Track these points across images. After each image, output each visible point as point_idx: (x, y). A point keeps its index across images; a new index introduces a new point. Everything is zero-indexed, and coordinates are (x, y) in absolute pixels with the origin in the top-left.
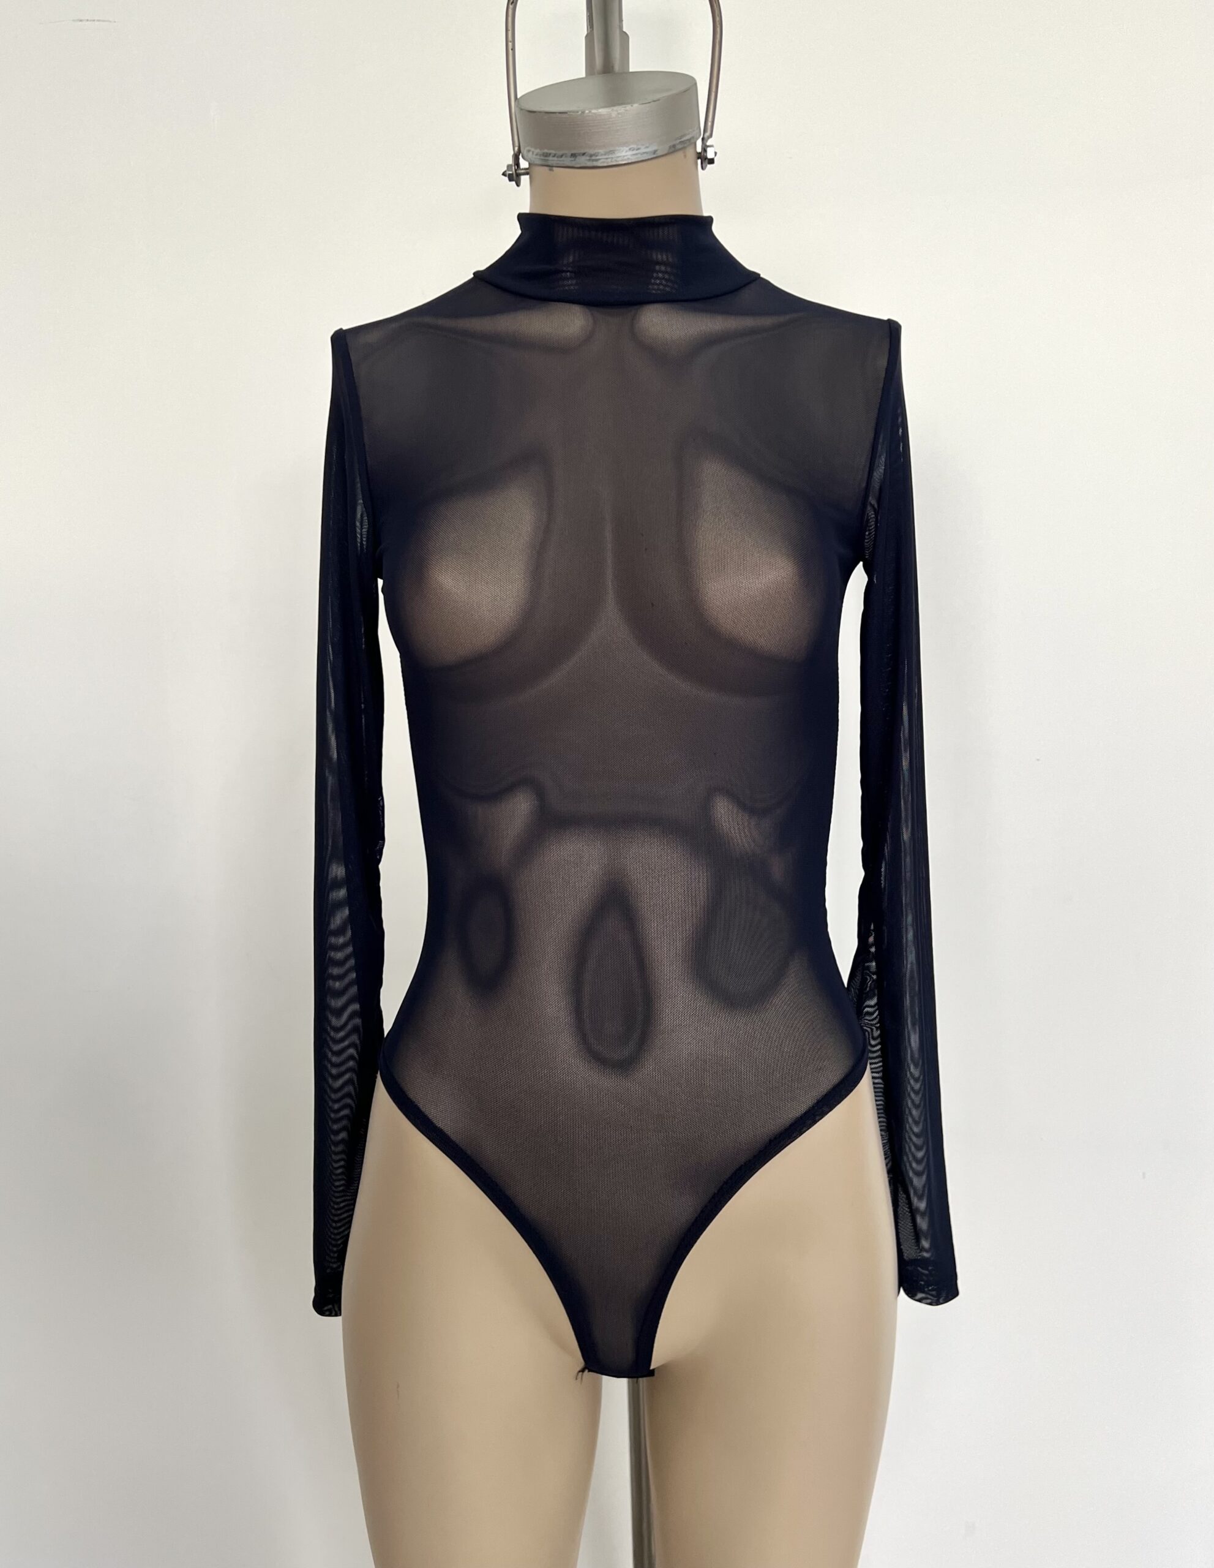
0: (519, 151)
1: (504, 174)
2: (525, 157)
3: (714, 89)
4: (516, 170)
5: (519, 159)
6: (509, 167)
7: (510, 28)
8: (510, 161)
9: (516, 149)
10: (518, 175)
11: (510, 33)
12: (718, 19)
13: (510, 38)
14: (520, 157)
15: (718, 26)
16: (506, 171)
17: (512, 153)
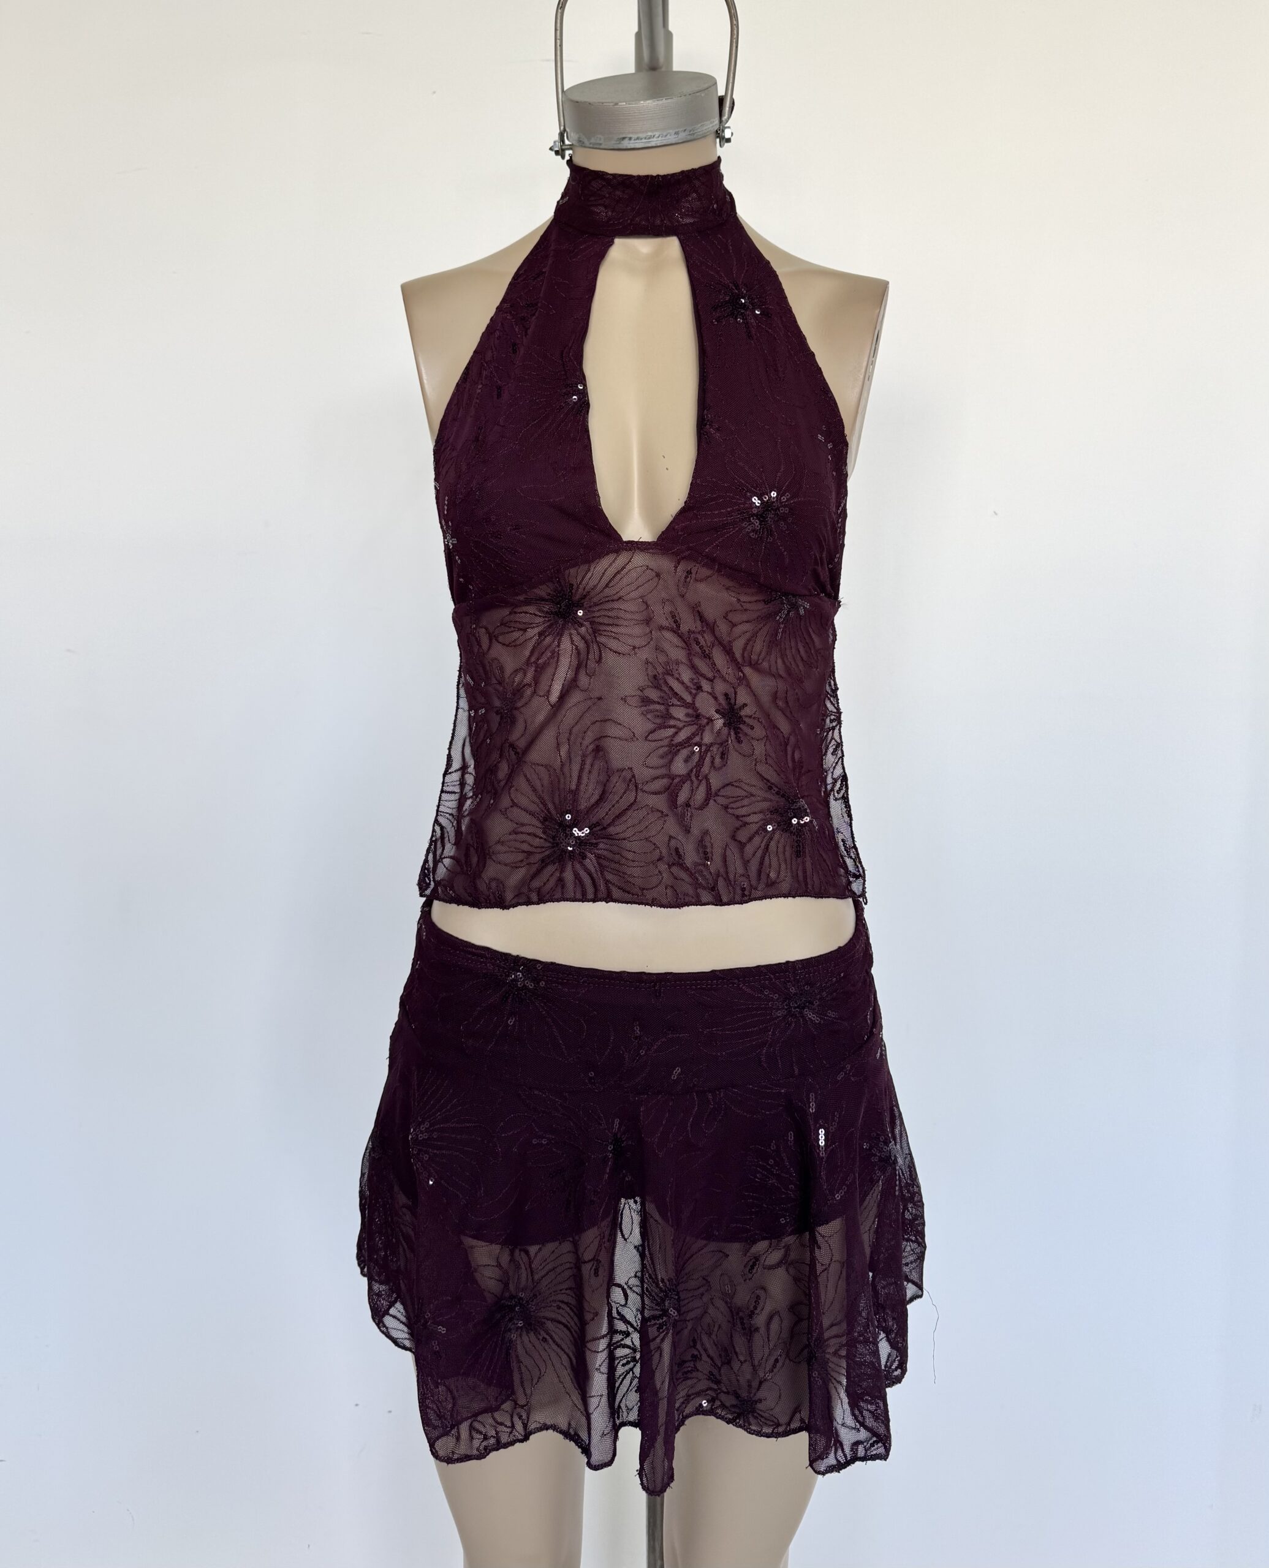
0: (565, 130)
1: (551, 149)
2: (569, 135)
3: (731, 81)
4: (561, 146)
5: (564, 136)
6: (555, 142)
7: (558, 28)
8: (557, 137)
9: (562, 128)
10: (563, 150)
11: (558, 32)
12: (735, 22)
13: (558, 37)
14: (565, 135)
15: (736, 28)
16: (553, 146)
17: (558, 131)
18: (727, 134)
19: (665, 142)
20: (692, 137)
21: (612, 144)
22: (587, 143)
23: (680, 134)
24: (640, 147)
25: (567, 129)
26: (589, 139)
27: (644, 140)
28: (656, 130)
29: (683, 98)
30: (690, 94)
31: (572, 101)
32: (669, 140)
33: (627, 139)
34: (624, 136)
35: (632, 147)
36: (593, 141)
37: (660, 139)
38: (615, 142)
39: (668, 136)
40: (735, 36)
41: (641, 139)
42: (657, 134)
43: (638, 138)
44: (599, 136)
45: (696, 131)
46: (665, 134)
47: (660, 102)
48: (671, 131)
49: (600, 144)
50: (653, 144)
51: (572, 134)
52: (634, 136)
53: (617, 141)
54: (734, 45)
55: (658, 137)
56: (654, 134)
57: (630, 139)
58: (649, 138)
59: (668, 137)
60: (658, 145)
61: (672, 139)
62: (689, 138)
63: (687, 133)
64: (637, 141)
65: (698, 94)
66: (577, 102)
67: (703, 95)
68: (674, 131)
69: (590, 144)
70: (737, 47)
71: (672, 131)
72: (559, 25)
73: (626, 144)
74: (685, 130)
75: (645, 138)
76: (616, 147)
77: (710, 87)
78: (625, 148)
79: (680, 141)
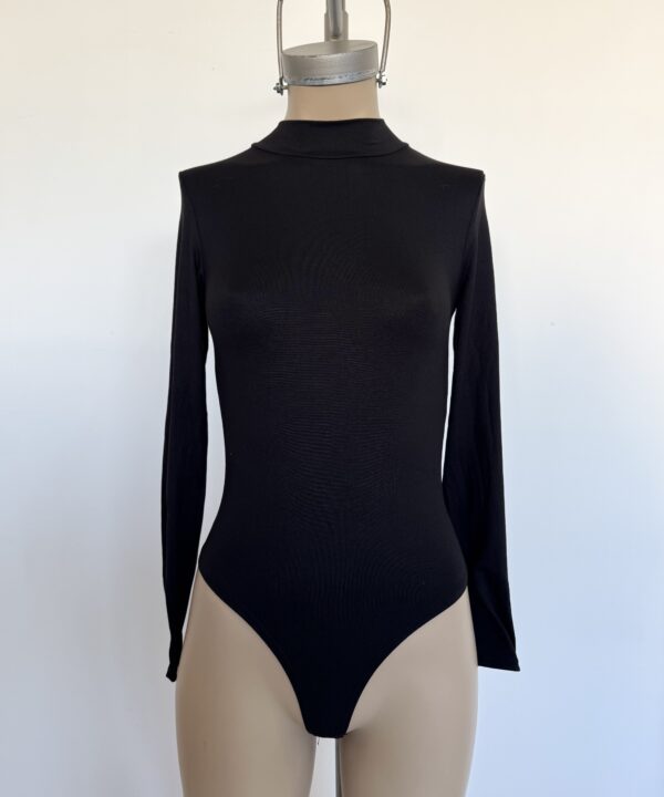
1: (275, 89)
3: (386, 46)
4: (281, 87)
5: (282, 80)
6: (277, 85)
8: (278, 82)
9: (282, 76)
10: (282, 90)
15: (389, 14)
17: (279, 77)
18: (384, 81)
25: (286, 77)
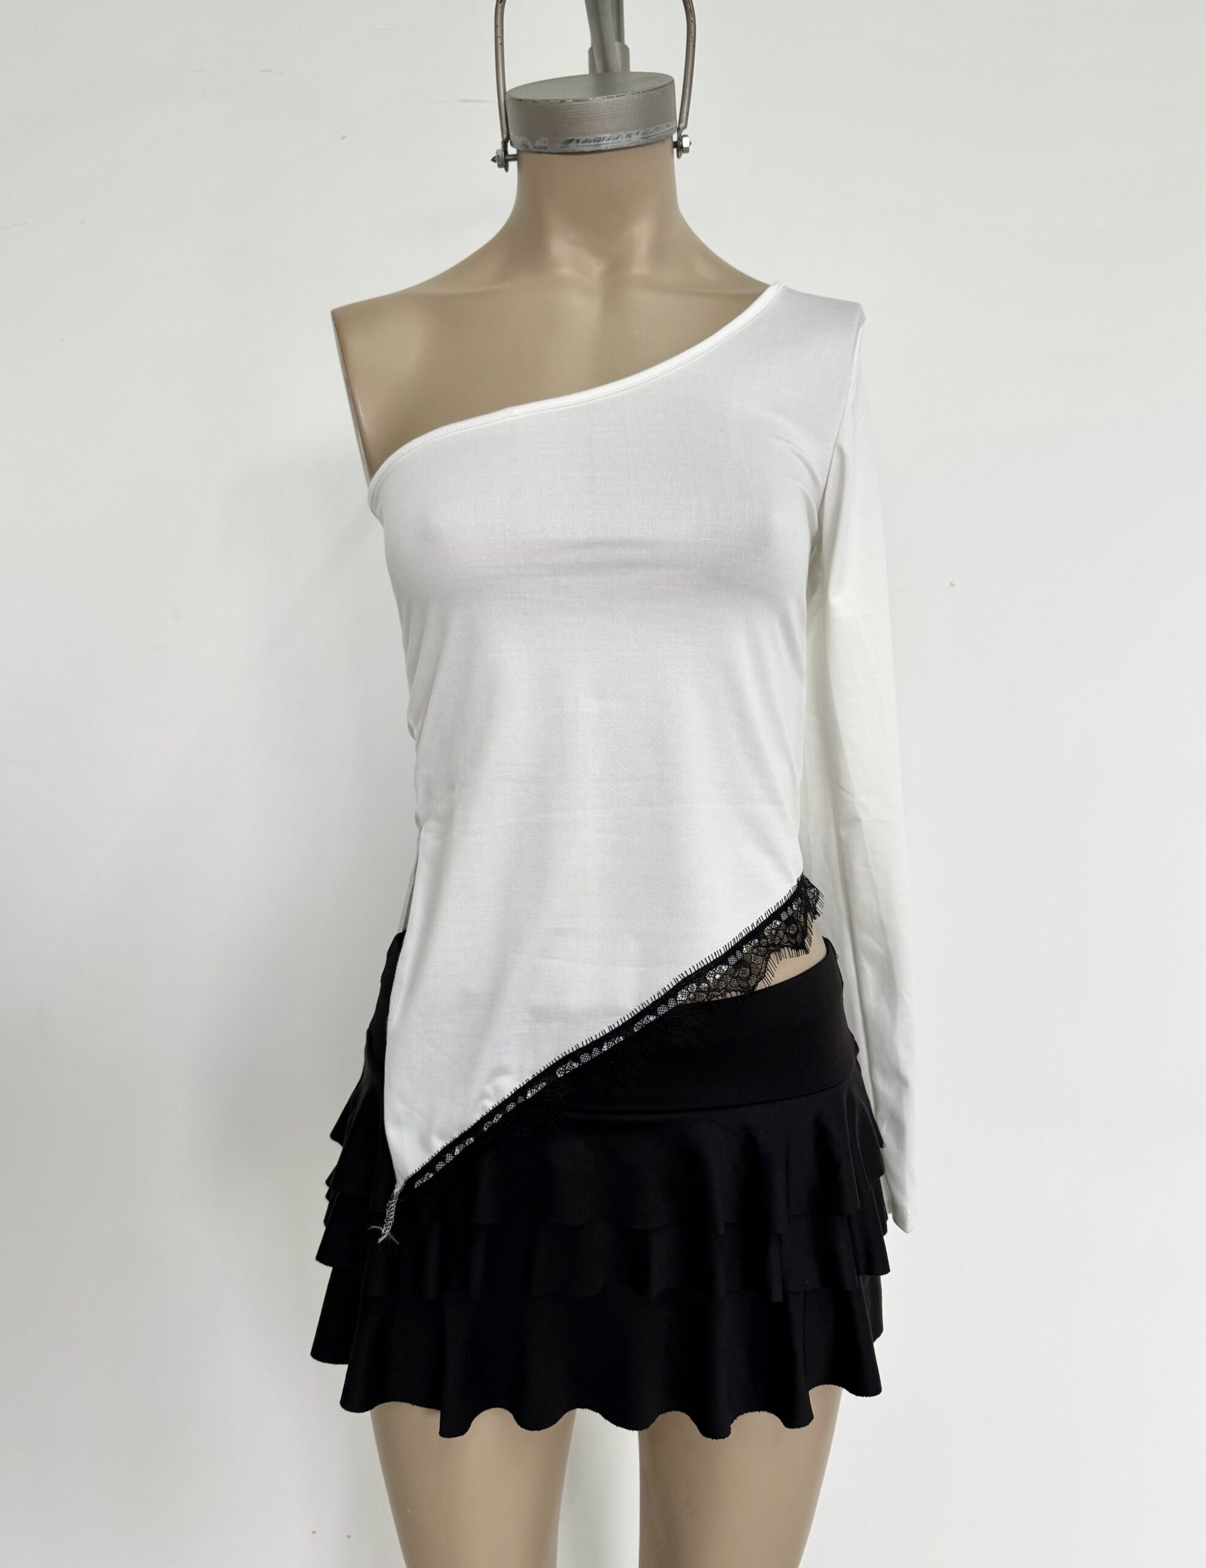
19: (616, 145)
20: (646, 141)
21: (558, 147)
22: (531, 147)
23: (632, 139)
24: (587, 150)
26: (533, 142)
27: (592, 143)
28: (606, 132)
29: (637, 96)
30: (644, 92)
31: (515, 99)
32: (620, 144)
33: (575, 141)
34: (571, 138)
35: (580, 150)
36: (538, 144)
37: (610, 141)
38: (561, 145)
39: (620, 137)
40: (692, 35)
41: (590, 141)
42: (608, 136)
43: (586, 141)
44: (544, 139)
45: (651, 135)
46: (616, 136)
47: (611, 100)
48: (620, 133)
49: (546, 148)
50: (603, 147)
51: (516, 138)
52: (582, 139)
53: (563, 144)
54: (691, 44)
55: (609, 140)
56: (604, 136)
57: (578, 141)
58: (598, 141)
59: (619, 140)
60: (609, 148)
61: (624, 142)
62: (642, 142)
63: (640, 136)
64: (585, 144)
65: (654, 92)
66: (521, 100)
67: (658, 93)
68: (625, 135)
69: (535, 147)
70: (694, 46)
71: (624, 134)
72: (499, 21)
73: (573, 147)
74: (638, 133)
75: (594, 141)
76: (562, 150)
77: (666, 85)
78: (572, 151)
79: (633, 145)
